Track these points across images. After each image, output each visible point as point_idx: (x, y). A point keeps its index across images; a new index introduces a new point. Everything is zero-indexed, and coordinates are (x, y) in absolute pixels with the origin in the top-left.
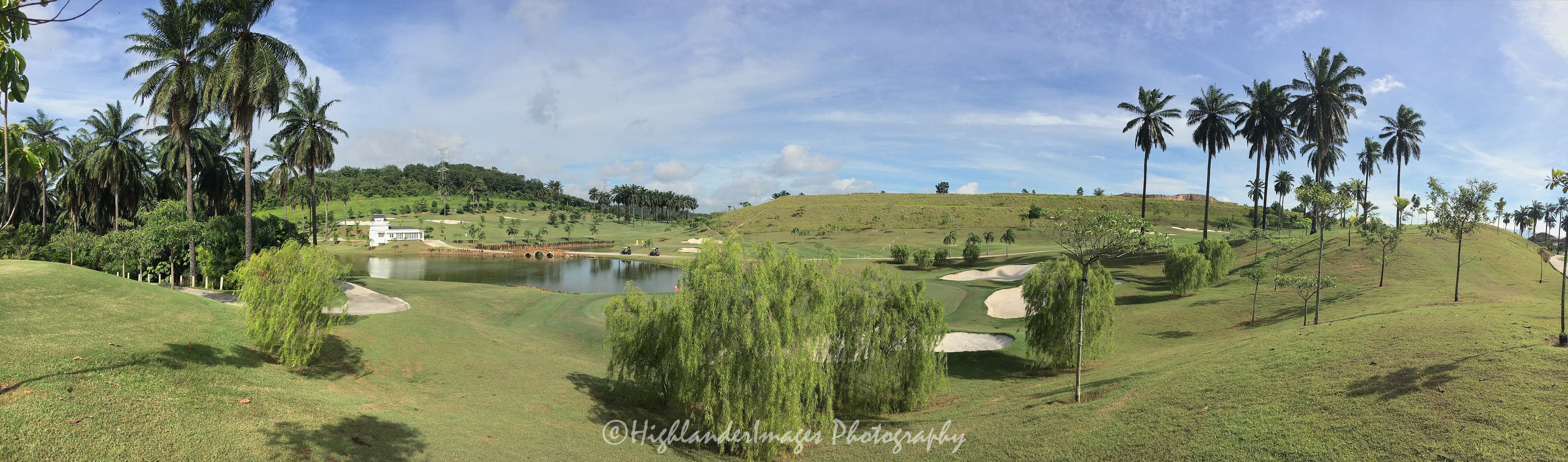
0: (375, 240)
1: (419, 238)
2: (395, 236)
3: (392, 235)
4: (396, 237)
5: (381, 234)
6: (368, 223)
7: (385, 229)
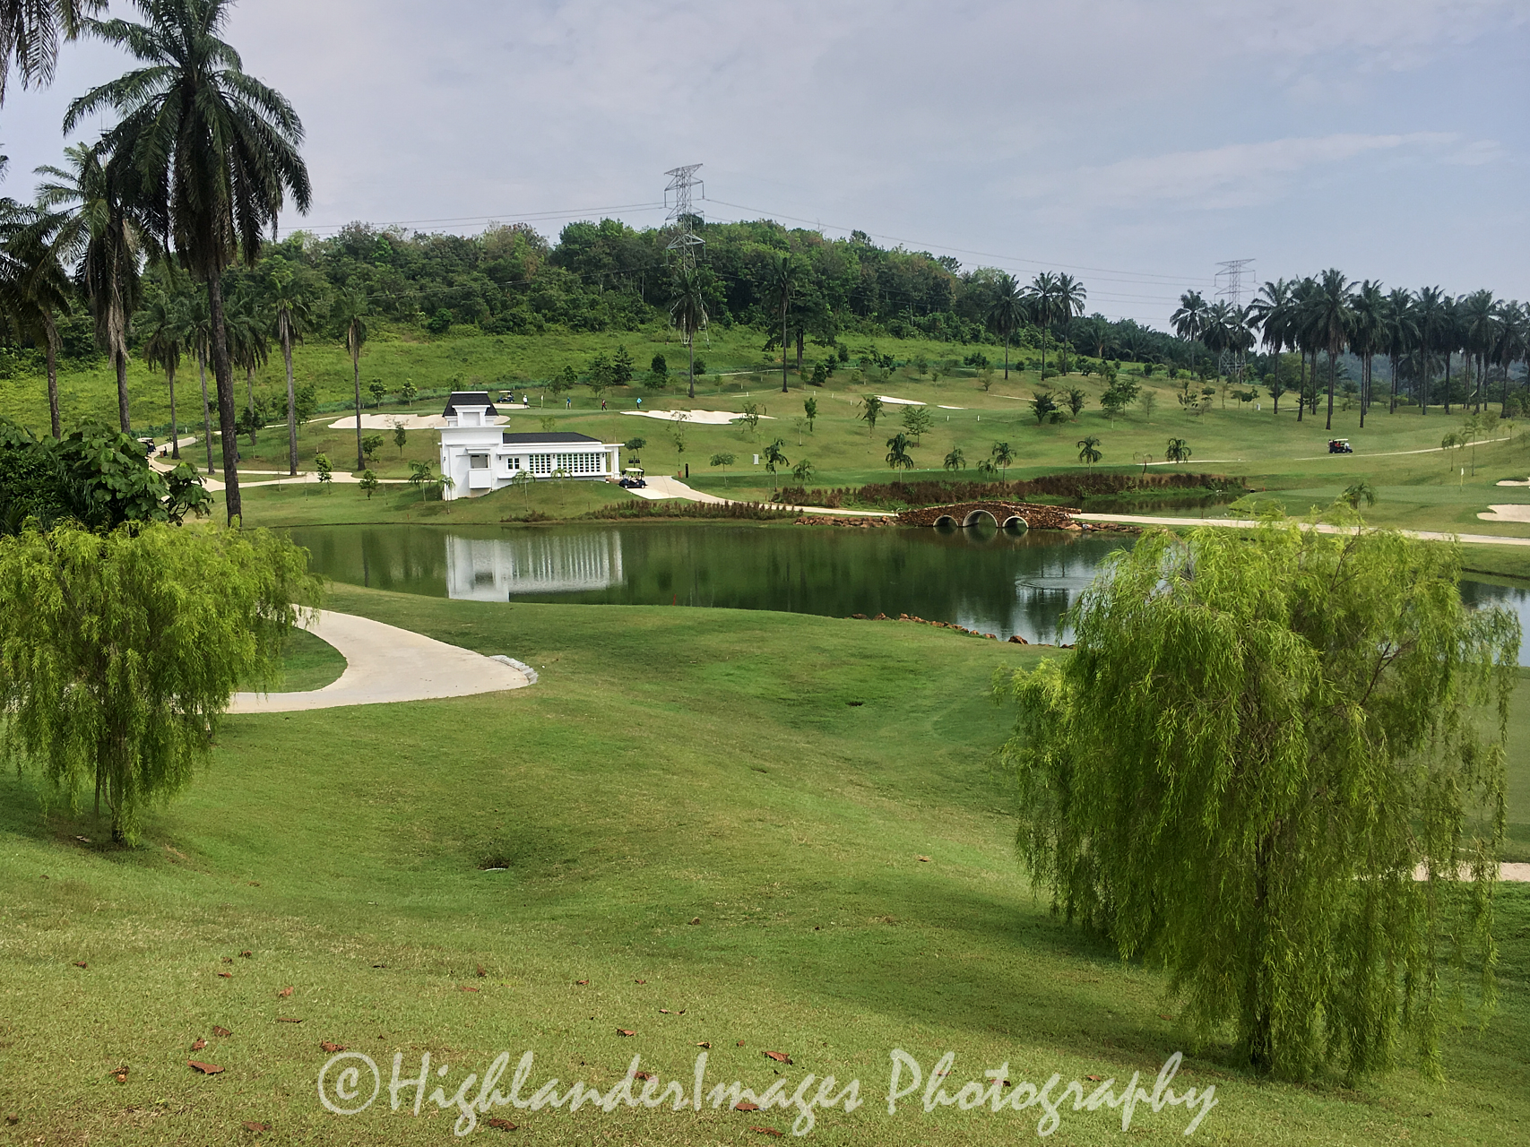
0: (459, 478)
1: (603, 472)
2: (525, 465)
3: (514, 462)
4: (527, 469)
5: (479, 460)
6: (434, 421)
7: (494, 444)
